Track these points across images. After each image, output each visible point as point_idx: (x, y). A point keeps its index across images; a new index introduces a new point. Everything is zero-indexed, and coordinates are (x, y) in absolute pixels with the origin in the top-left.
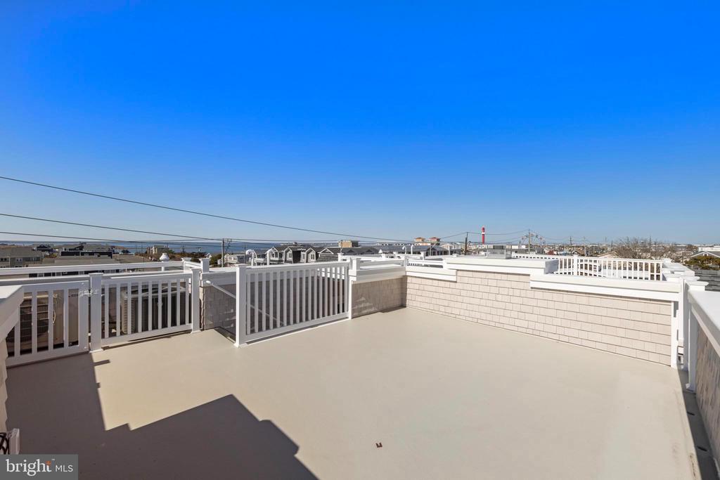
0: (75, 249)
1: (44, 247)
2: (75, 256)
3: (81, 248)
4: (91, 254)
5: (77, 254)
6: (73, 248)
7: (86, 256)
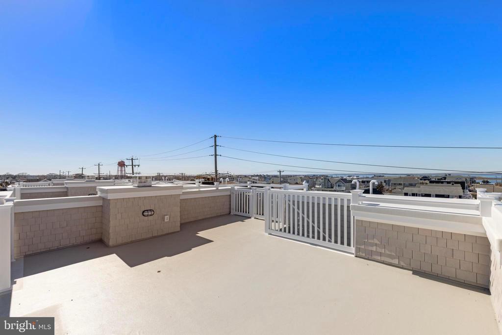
0: (441, 179)
1: (426, 177)
2: (440, 184)
3: (445, 178)
4: (449, 183)
5: (442, 183)
6: (440, 178)
7: (445, 184)
